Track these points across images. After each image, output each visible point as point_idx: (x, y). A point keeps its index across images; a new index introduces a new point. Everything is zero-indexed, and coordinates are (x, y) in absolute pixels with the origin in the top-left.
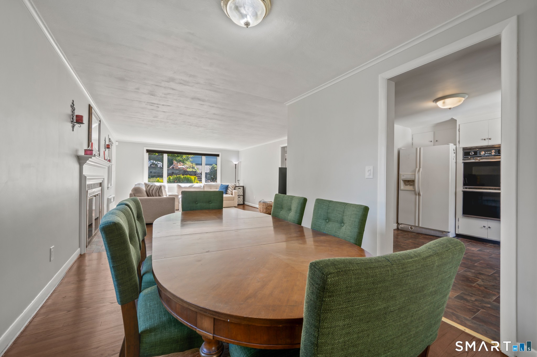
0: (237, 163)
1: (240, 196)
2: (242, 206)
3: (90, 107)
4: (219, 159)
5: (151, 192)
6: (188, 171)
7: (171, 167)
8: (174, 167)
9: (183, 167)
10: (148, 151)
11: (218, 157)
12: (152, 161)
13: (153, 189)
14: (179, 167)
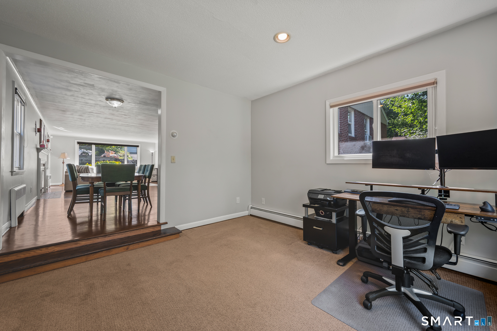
0: (153, 152)
1: (154, 176)
2: (156, 183)
3: (41, 121)
4: (139, 149)
5: (81, 170)
6: (120, 159)
7: (102, 156)
8: (106, 155)
9: (115, 155)
10: (79, 143)
11: (138, 148)
12: (83, 150)
13: (83, 168)
14: (111, 155)
